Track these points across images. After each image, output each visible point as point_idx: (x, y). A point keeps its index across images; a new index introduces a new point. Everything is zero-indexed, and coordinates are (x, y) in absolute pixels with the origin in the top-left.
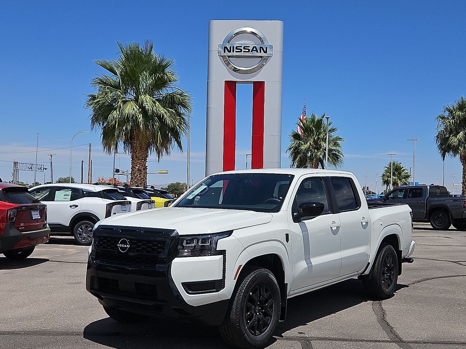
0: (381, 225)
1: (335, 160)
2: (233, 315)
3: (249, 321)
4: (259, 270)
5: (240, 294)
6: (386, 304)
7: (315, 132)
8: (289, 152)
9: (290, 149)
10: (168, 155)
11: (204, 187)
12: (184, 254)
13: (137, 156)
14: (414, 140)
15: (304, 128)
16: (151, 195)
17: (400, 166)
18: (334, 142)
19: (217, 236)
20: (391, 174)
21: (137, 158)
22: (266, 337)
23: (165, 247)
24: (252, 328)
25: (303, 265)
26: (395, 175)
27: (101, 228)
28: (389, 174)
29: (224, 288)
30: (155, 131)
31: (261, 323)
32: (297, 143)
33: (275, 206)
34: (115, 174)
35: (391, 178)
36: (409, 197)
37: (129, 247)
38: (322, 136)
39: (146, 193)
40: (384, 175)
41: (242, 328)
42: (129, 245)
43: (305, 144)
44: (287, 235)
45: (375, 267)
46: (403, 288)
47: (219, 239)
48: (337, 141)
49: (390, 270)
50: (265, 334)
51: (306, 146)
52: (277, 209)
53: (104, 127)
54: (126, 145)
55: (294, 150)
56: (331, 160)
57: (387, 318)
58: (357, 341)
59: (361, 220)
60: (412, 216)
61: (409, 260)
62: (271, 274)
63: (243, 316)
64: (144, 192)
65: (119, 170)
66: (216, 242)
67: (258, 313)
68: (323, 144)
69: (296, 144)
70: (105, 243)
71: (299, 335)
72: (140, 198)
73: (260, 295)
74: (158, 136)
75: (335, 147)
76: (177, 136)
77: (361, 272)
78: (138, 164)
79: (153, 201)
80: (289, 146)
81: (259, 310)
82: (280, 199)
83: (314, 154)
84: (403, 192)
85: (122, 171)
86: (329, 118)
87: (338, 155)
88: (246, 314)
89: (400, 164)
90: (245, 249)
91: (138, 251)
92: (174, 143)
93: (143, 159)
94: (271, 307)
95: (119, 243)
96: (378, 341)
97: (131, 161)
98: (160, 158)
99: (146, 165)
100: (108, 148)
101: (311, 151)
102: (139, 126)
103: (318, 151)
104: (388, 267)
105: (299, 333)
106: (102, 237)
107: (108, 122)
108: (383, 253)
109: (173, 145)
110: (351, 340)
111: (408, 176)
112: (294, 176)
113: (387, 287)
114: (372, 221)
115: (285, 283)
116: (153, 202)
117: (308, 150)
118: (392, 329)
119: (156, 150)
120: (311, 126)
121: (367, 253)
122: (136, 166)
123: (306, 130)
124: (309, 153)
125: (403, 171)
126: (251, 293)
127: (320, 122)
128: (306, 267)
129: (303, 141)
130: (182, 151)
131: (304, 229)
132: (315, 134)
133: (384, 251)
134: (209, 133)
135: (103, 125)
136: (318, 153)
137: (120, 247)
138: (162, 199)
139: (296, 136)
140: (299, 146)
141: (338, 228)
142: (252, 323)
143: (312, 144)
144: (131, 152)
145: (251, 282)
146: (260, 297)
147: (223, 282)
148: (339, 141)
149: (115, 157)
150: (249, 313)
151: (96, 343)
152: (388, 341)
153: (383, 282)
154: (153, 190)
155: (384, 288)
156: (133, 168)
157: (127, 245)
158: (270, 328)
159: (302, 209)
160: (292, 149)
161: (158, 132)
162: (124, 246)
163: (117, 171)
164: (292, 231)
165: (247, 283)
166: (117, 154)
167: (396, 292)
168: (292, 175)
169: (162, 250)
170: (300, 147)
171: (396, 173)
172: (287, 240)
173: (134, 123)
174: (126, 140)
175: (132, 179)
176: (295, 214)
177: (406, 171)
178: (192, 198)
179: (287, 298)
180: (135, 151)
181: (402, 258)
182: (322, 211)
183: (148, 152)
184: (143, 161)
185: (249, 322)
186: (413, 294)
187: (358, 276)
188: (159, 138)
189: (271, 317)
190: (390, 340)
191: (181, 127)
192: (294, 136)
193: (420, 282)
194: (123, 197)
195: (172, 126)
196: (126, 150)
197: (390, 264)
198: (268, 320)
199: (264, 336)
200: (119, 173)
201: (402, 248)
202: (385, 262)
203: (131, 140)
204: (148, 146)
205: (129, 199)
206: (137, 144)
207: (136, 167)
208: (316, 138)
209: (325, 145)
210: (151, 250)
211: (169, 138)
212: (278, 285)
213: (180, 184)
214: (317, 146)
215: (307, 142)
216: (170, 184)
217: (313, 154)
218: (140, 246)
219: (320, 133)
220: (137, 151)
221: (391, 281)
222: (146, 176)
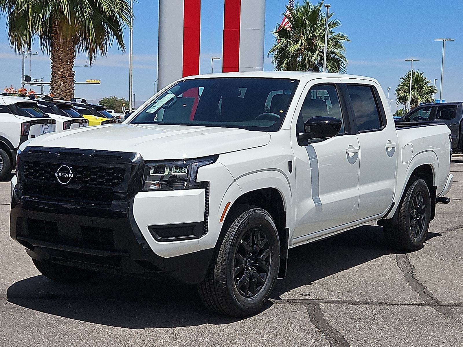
0: (412, 151)
1: (335, 67)
2: (218, 270)
3: (238, 278)
4: (253, 210)
5: (228, 242)
6: (414, 257)
7: (308, 28)
8: (273, 55)
9: (274, 50)
10: (104, 55)
11: (170, 96)
12: (150, 187)
13: (59, 56)
14: (443, 40)
15: (293, 21)
16: (82, 112)
17: (422, 77)
18: (334, 41)
19: (197, 162)
20: (409, 88)
21: (60, 59)
22: (261, 300)
23: (124, 177)
24: (242, 288)
25: (310, 203)
26: (414, 89)
27: (30, 151)
28: (406, 87)
29: (207, 233)
30: (85, 21)
31: (254, 280)
32: (283, 42)
33: (273, 123)
34: (25, 84)
35: (409, 93)
36: (437, 118)
37: (72, 176)
38: (317, 33)
39: (75, 109)
40: (399, 90)
41: (230, 287)
42: (72, 174)
43: (294, 44)
44: (290, 163)
45: (401, 209)
46: (434, 238)
47: (199, 167)
48: (339, 40)
49: (420, 212)
50: (258, 296)
51: (296, 46)
52: (276, 127)
53: (12, 14)
54: (44, 40)
55: (280, 52)
56: (330, 67)
57: (417, 275)
58: (380, 304)
59: (386, 145)
60: (451, 140)
61: (445, 201)
62: (269, 216)
63: (231, 271)
64: (72, 107)
65: (30, 77)
66: (196, 170)
67: (250, 268)
68: (319, 44)
69: (282, 44)
70: (36, 171)
71: (303, 297)
72: (68, 116)
73: (254, 243)
74: (89, 28)
75: (336, 48)
76: (116, 28)
77: (383, 214)
78: (61, 68)
79: (85, 120)
80: (272, 47)
81: (252, 263)
82: (280, 114)
83: (307, 58)
84: (429, 111)
85: (34, 79)
86: (330, 6)
87: (339, 60)
88: (234, 269)
89: (422, 74)
90: (235, 181)
91: (86, 182)
92: (112, 38)
93: (68, 61)
94: (267, 260)
95: (58, 171)
96: (408, 304)
97: (52, 63)
98: (93, 60)
99: (73, 70)
100: (18, 44)
101: (303, 54)
102: (61, 13)
103: (312, 54)
104: (418, 209)
105: (302, 294)
106: (32, 163)
107: (17, 7)
108: (412, 190)
109: (111, 41)
110: (372, 303)
111: (432, 90)
112: (299, 80)
113: (415, 236)
114: (401, 146)
115: (286, 228)
116: (86, 122)
117: (298, 52)
118: (425, 289)
119: (87, 49)
120: (304, 19)
121: (393, 189)
122: (59, 70)
123: (297, 23)
124: (300, 57)
125: (426, 83)
126: (242, 240)
127: (316, 12)
128: (314, 206)
129: (291, 40)
130: (125, 51)
131: (312, 155)
132: (309, 30)
133: (414, 187)
134: (163, 25)
135: (10, 10)
136: (312, 57)
137: (58, 176)
138: (97, 117)
139: (283, 33)
140: (286, 46)
141: (356, 154)
142: (242, 281)
143: (304, 44)
144: (51, 51)
145: (242, 226)
146: (253, 246)
147: (204, 226)
148: (341, 40)
149: (23, 58)
150: (238, 268)
151: (26, 309)
152: (421, 305)
153: (411, 228)
154: (85, 104)
155: (411, 237)
156: (54, 74)
157: (70, 175)
158: (265, 287)
159: (309, 127)
160: (277, 50)
161: (90, 22)
162: (65, 175)
163: (28, 79)
164: (297, 157)
165: (237, 227)
166: (27, 56)
167: (426, 242)
168: (296, 80)
169: (119, 182)
170: (288, 47)
171: (416, 86)
172: (290, 170)
173: (55, 8)
174: (44, 32)
175: (53, 90)
176: (300, 134)
177: (429, 84)
178: (154, 112)
179: (289, 248)
180: (57, 49)
181: (436, 197)
182: (338, 131)
183: (75, 51)
184: (68, 63)
185: (239, 280)
186: (448, 245)
187: (378, 220)
188: (91, 31)
189: (267, 273)
190: (423, 303)
191: (122, 15)
192: (279, 32)
193: (456, 229)
194: (44, 114)
195: (109, 13)
196: (43, 47)
197: (421, 204)
198: (263, 277)
199: (258, 298)
200: (30, 83)
201: (437, 183)
202: (415, 201)
203: (50, 32)
204: (76, 41)
205: (52, 116)
206: (59, 39)
207: (58, 72)
208: (310, 36)
209: (323, 46)
210: (104, 182)
211: (106, 32)
212: (276, 230)
213: (117, 100)
214: (312, 48)
215: (297, 42)
216: (102, 100)
217: (305, 59)
218: (88, 176)
219: (315, 29)
220: (59, 49)
221: (421, 228)
222: (73, 85)
